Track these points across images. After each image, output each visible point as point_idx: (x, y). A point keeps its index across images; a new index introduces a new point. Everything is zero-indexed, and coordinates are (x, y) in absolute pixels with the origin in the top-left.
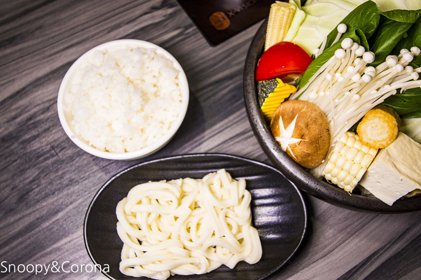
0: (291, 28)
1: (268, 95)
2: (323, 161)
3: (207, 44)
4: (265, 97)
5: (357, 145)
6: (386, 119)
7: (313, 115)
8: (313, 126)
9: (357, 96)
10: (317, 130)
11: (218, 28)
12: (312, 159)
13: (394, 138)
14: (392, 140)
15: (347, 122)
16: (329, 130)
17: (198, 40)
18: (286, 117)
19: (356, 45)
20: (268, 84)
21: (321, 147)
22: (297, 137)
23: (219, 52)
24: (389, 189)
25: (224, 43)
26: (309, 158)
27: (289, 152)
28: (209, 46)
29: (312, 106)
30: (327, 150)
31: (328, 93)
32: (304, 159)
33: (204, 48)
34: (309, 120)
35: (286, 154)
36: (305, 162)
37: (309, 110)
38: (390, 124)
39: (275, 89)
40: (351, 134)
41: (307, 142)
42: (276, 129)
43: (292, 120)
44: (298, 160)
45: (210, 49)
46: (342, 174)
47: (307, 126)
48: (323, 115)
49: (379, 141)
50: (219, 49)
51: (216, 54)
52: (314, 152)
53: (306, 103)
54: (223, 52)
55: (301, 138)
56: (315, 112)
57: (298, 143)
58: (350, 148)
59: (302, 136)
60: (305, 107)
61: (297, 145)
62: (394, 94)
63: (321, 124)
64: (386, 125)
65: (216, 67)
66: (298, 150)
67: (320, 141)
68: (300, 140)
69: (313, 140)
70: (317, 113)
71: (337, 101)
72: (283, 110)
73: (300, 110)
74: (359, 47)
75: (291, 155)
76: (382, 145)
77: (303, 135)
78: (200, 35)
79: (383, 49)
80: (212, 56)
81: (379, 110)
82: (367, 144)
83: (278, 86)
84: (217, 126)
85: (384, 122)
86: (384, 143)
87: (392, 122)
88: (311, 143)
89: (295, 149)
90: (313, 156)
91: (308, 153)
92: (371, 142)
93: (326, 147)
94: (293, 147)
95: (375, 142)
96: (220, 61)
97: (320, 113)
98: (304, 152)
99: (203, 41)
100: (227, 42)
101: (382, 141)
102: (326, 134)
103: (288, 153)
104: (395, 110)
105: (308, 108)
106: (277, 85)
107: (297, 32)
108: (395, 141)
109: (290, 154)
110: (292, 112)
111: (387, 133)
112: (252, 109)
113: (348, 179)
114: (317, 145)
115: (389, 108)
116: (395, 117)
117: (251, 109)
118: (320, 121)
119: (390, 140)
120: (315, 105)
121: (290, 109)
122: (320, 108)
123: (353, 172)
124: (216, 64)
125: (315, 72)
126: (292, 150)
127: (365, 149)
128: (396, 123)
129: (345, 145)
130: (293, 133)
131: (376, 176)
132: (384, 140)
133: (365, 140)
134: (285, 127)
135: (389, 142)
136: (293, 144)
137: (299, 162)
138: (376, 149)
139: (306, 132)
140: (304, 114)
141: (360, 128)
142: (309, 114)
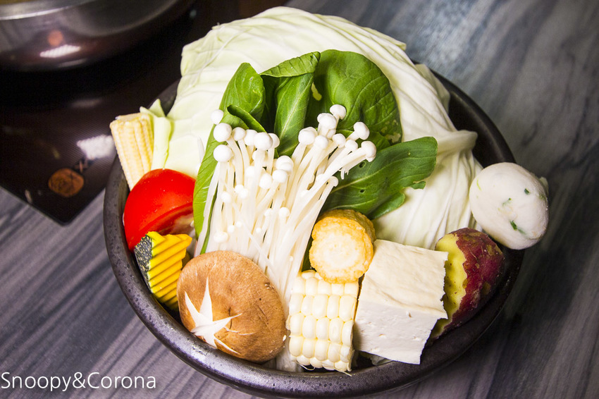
0: (155, 148)
1: (148, 265)
2: (285, 338)
3: (56, 225)
4: (146, 272)
5: (323, 288)
6: (345, 227)
7: (232, 268)
8: (240, 287)
9: (284, 211)
10: (249, 291)
11: (66, 195)
12: (264, 343)
13: (370, 253)
14: (370, 258)
15: (292, 259)
16: (269, 283)
17: (38, 224)
18: (194, 289)
19: (239, 131)
20: (142, 248)
21: (268, 316)
22: (222, 315)
23: (79, 229)
24: (401, 337)
25: (83, 214)
26: (259, 343)
27: (223, 347)
28: (59, 226)
29: (227, 256)
30: (281, 317)
31: (239, 224)
32: (252, 349)
33: (52, 233)
34: (229, 279)
35: (219, 352)
36: (255, 352)
37: (223, 262)
38: (354, 233)
39: (153, 252)
40: (307, 275)
41: (241, 317)
42: (186, 317)
43: (204, 290)
44: (242, 354)
45: (63, 230)
46: (320, 347)
47: (230, 290)
48: (249, 263)
49: (350, 268)
50: (76, 226)
51: (75, 234)
52: (262, 330)
53: (215, 254)
54: (86, 228)
55: (230, 316)
56: (233, 263)
57: (227, 325)
58: (314, 297)
59: (229, 311)
60: (216, 261)
61: (228, 330)
62: (336, 185)
63: (251, 279)
64: (348, 237)
65: (80, 255)
66: (234, 337)
67: (261, 307)
68: (229, 319)
69: (249, 310)
70: (237, 263)
71: (258, 230)
72: (186, 280)
73: (209, 269)
74: (246, 133)
75: (228, 350)
76: (359, 272)
77: (230, 308)
78: (39, 215)
79: (290, 125)
80: (69, 240)
81: (327, 220)
82: (336, 281)
83: (153, 245)
84: (110, 351)
85: (343, 234)
86: (360, 268)
87: (355, 229)
88: (248, 316)
89: (228, 337)
90: (262, 337)
91: (251, 335)
92: (341, 275)
93: (277, 313)
94: (223, 335)
95: (345, 271)
96: (85, 243)
97: (242, 260)
98: (244, 336)
99: (48, 222)
100: (88, 209)
101: (355, 266)
102: (265, 291)
103: (223, 350)
104: (355, 210)
105: (220, 261)
106: (151, 244)
107: (168, 151)
108: (375, 257)
109: (226, 349)
110: (199, 277)
111: (356, 249)
112: (137, 300)
113: (332, 351)
114: (261, 315)
115: (345, 211)
116: (359, 220)
117: (134, 300)
118: (247, 275)
119: (366, 258)
120: (231, 251)
121: (194, 274)
122: (241, 252)
123: (334, 335)
124: (79, 251)
125: (205, 199)
126: (224, 342)
127: (336, 289)
128: (361, 228)
129: (304, 296)
130: (213, 311)
131: (373, 326)
132: (357, 263)
133: (330, 275)
134: (198, 308)
135: (366, 263)
136: (221, 331)
137: (247, 358)
138: (353, 282)
139: (232, 300)
140: (217, 274)
141: (315, 258)
142: (224, 270)
